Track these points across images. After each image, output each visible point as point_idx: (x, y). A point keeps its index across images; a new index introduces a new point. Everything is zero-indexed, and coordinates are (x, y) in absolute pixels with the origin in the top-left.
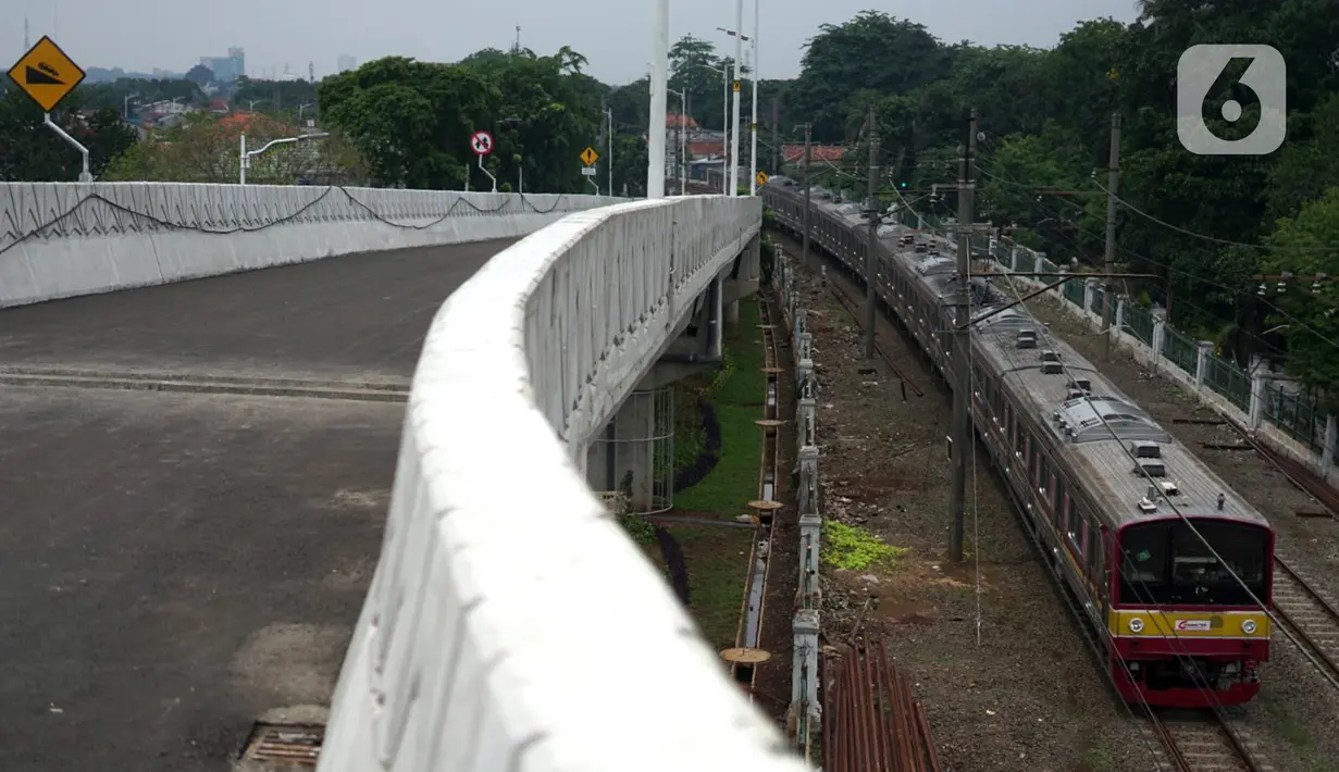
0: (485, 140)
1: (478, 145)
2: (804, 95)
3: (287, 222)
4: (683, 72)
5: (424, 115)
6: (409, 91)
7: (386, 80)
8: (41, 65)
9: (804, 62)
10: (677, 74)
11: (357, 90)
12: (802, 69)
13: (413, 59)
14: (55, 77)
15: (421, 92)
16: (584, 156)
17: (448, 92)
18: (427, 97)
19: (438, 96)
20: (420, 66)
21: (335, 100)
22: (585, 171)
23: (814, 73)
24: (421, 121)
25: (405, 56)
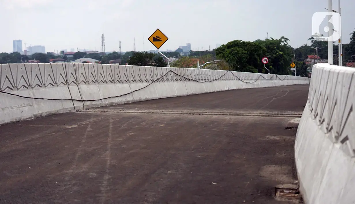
0: (266, 59)
1: (264, 61)
2: (352, 48)
3: (217, 80)
4: (315, 43)
5: (246, 56)
6: (241, 49)
7: (234, 47)
8: (156, 36)
9: (351, 39)
10: (313, 44)
11: (226, 49)
12: (351, 40)
13: (241, 41)
14: (160, 39)
15: (244, 49)
16: (291, 65)
17: (252, 49)
18: (246, 51)
19: (249, 50)
20: (244, 42)
21: (220, 53)
22: (292, 69)
23: (354, 42)
24: (244, 57)
25: (239, 40)
